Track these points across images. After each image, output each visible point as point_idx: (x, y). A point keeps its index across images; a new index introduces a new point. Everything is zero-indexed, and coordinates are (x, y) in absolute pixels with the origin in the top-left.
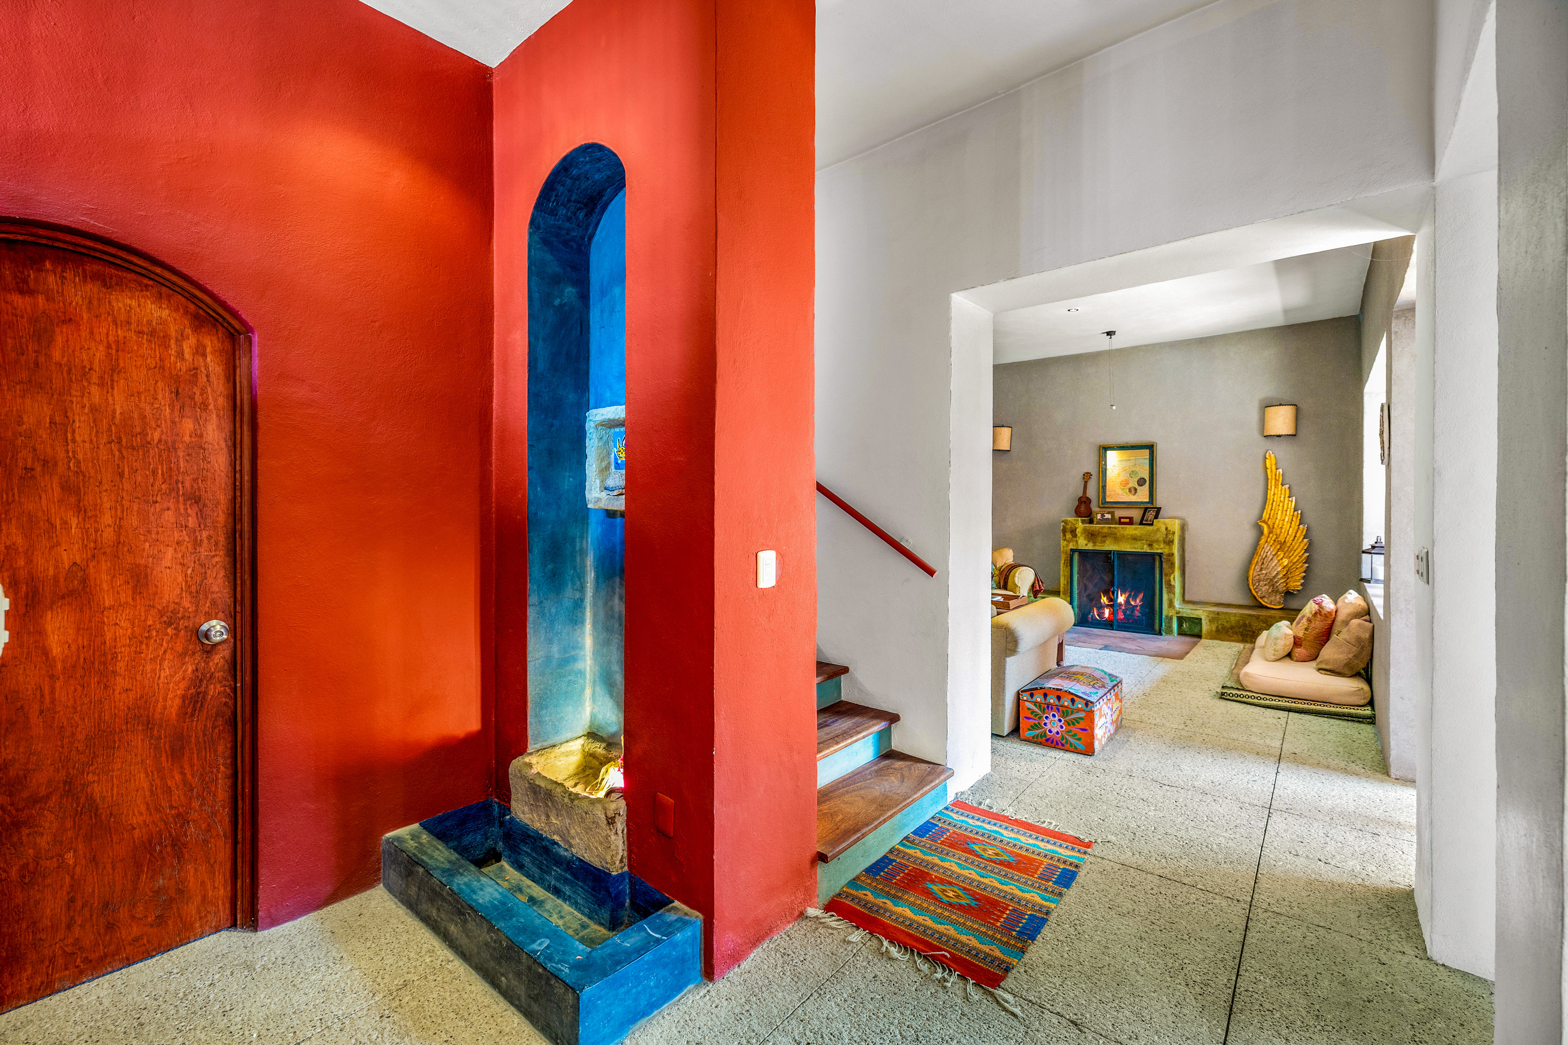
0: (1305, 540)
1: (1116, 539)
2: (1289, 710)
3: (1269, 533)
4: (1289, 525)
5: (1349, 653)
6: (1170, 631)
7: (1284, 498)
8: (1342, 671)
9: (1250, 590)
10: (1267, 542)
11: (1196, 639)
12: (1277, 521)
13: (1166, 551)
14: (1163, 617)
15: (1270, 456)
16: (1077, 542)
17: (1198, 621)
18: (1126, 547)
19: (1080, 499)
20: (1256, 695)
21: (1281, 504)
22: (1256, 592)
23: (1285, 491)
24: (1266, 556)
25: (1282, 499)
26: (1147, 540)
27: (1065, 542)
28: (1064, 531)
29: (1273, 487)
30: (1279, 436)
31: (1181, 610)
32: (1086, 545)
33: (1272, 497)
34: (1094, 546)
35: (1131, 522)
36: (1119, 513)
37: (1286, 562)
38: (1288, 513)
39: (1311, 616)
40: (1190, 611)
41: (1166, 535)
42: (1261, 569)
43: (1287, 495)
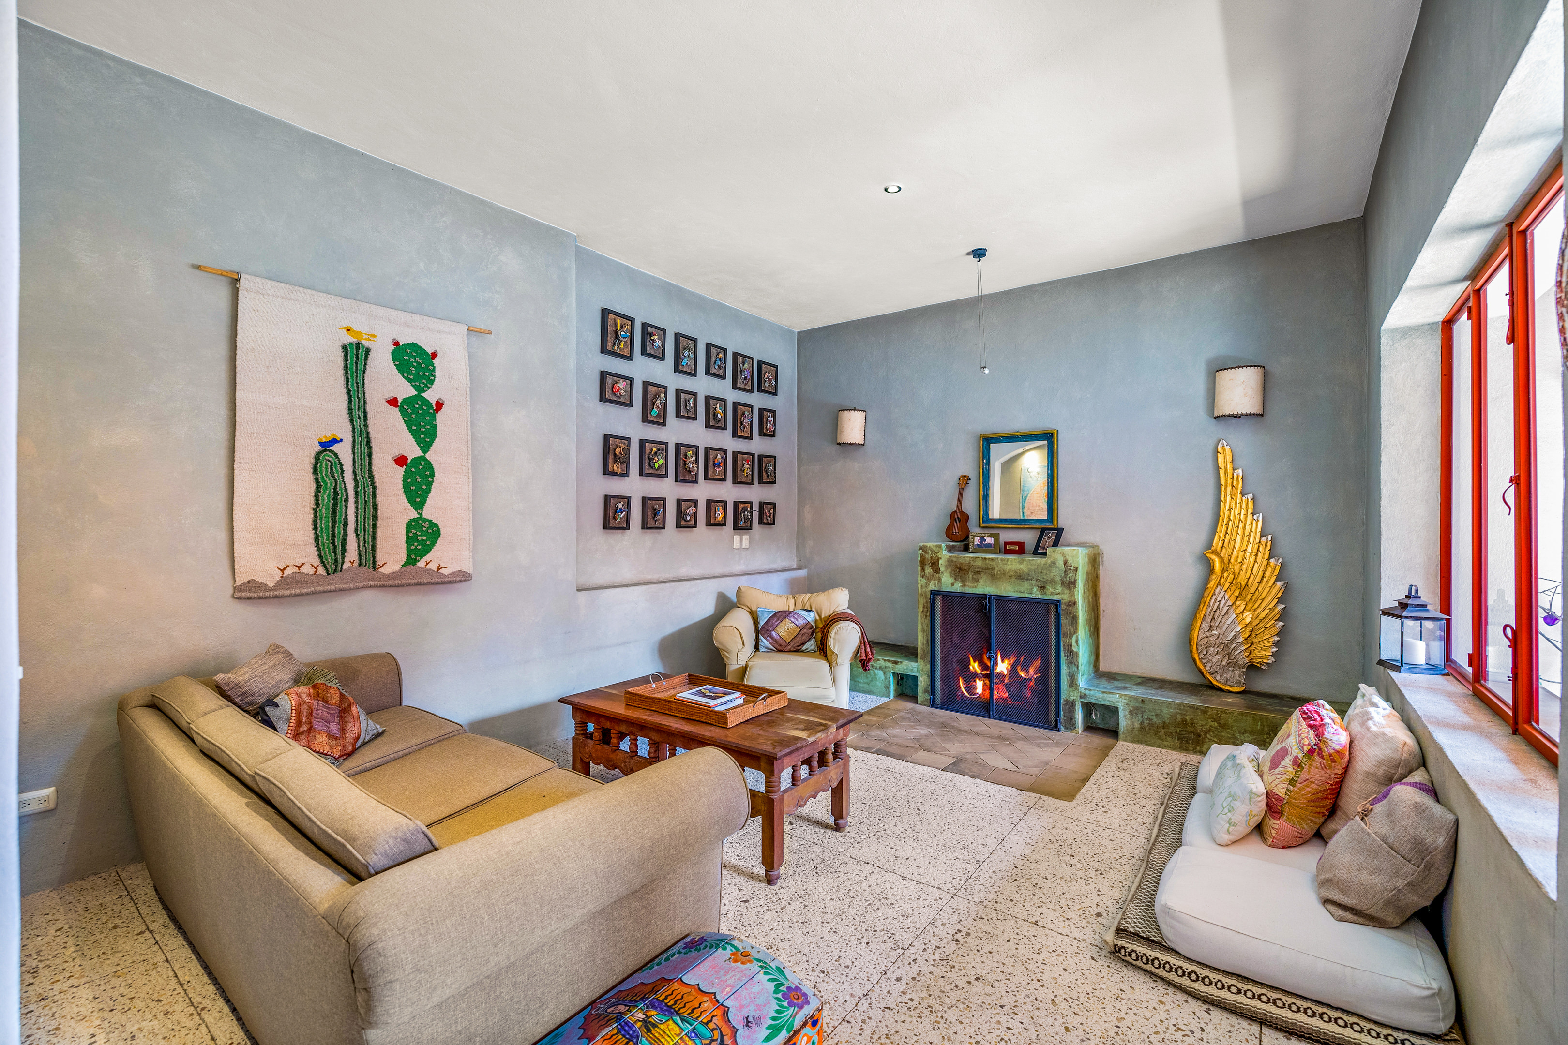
0: (1279, 584)
1: (994, 576)
2: (1263, 1021)
3: (1223, 571)
4: (1253, 558)
5: (1396, 874)
6: (1071, 725)
7: (1246, 515)
8: (1380, 915)
9: (1194, 661)
10: (1219, 584)
11: (1109, 741)
12: (1235, 551)
13: (1065, 597)
14: (1062, 701)
15: (1223, 449)
16: (940, 579)
17: (1113, 711)
18: (1007, 589)
19: (953, 514)
20: (1186, 966)
21: (1241, 525)
22: (1204, 665)
23: (1247, 505)
24: (1218, 607)
25: (1242, 517)
26: (1037, 580)
27: (924, 580)
28: (923, 563)
29: (1228, 498)
30: (1237, 416)
31: (1087, 692)
32: (953, 585)
33: (1227, 513)
34: (964, 586)
35: (1021, 549)
36: (1006, 536)
37: (1248, 617)
38: (1251, 540)
39: (1300, 756)
40: (1101, 695)
41: (1066, 571)
42: (1211, 628)
43: (1250, 511)
